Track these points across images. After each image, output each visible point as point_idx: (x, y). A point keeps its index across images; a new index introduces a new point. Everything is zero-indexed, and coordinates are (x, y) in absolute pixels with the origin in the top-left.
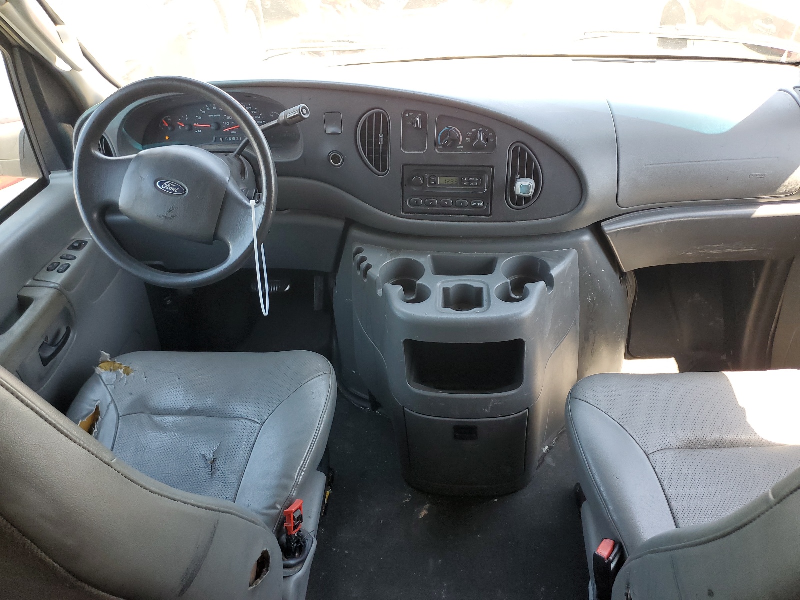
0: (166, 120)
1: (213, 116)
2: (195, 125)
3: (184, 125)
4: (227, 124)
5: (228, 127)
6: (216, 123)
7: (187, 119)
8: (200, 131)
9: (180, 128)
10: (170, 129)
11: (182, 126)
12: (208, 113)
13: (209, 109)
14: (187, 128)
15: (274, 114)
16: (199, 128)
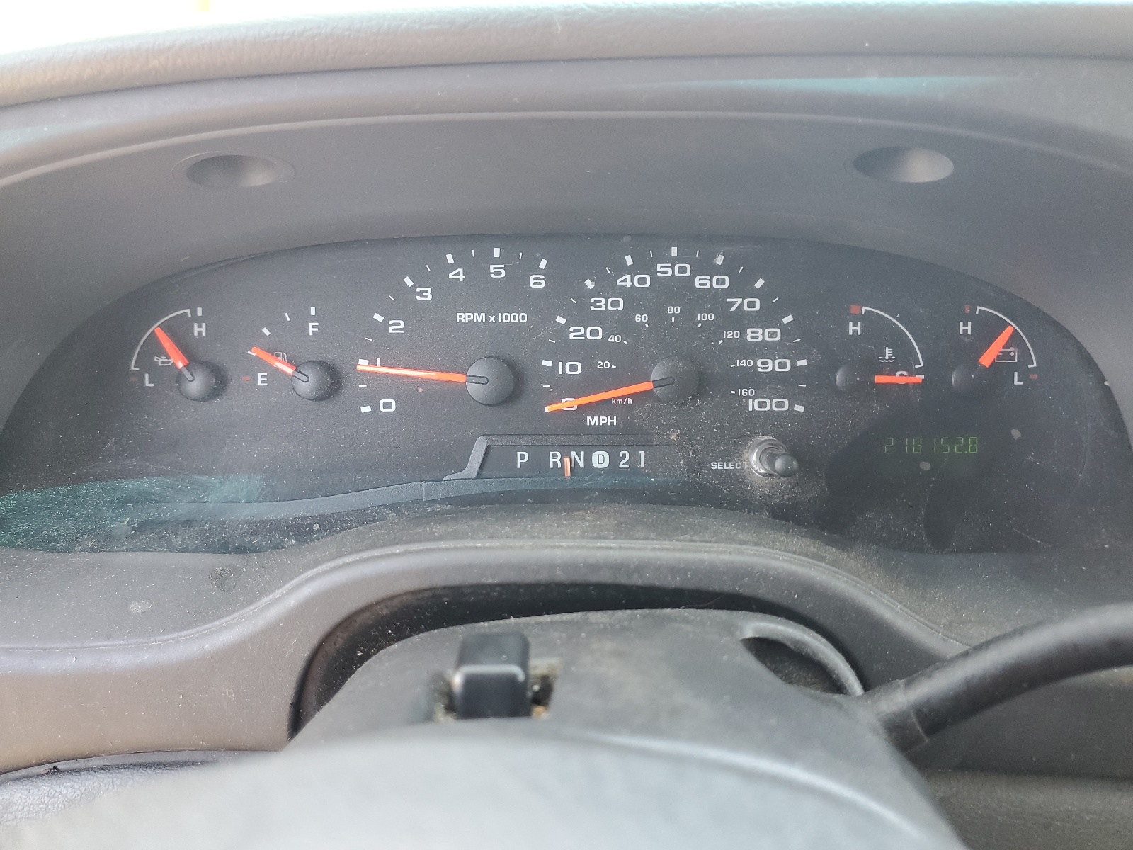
0: (178, 333)
1: (479, 318)
2: (363, 365)
3: (289, 362)
4: (565, 368)
5: (574, 387)
6: (497, 358)
7: (312, 328)
8: (388, 406)
9: (261, 379)
10: (196, 385)
11: (274, 374)
12: (449, 296)
13: (459, 275)
14: (307, 385)
15: (867, 319)
16: (380, 386)
